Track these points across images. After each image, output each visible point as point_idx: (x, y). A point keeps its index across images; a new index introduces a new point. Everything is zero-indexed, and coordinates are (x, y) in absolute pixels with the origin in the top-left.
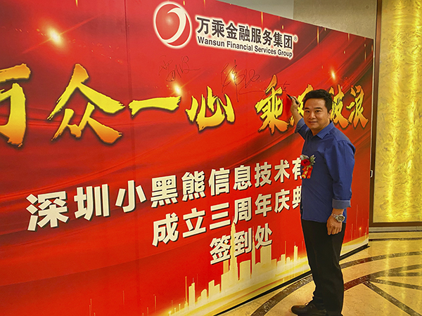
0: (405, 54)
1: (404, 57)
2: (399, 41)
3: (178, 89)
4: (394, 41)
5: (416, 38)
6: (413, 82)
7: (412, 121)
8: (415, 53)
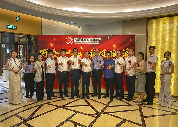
0: (156, 37)
1: (156, 38)
2: (154, 33)
3: (70, 51)
4: (153, 33)
5: (160, 32)
6: (160, 46)
7: (160, 59)
8: (160, 36)
